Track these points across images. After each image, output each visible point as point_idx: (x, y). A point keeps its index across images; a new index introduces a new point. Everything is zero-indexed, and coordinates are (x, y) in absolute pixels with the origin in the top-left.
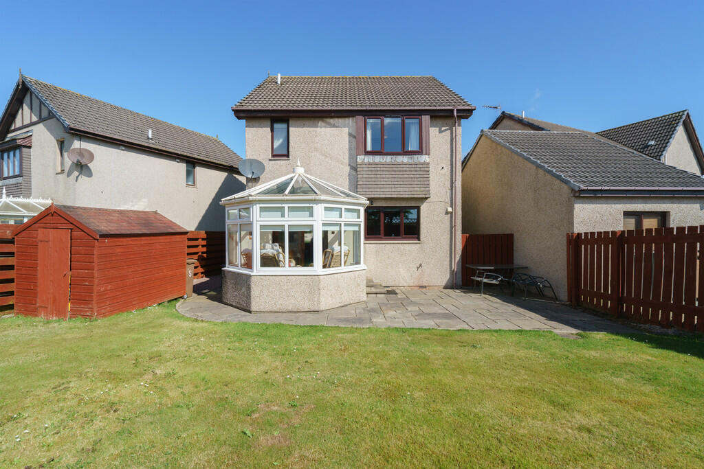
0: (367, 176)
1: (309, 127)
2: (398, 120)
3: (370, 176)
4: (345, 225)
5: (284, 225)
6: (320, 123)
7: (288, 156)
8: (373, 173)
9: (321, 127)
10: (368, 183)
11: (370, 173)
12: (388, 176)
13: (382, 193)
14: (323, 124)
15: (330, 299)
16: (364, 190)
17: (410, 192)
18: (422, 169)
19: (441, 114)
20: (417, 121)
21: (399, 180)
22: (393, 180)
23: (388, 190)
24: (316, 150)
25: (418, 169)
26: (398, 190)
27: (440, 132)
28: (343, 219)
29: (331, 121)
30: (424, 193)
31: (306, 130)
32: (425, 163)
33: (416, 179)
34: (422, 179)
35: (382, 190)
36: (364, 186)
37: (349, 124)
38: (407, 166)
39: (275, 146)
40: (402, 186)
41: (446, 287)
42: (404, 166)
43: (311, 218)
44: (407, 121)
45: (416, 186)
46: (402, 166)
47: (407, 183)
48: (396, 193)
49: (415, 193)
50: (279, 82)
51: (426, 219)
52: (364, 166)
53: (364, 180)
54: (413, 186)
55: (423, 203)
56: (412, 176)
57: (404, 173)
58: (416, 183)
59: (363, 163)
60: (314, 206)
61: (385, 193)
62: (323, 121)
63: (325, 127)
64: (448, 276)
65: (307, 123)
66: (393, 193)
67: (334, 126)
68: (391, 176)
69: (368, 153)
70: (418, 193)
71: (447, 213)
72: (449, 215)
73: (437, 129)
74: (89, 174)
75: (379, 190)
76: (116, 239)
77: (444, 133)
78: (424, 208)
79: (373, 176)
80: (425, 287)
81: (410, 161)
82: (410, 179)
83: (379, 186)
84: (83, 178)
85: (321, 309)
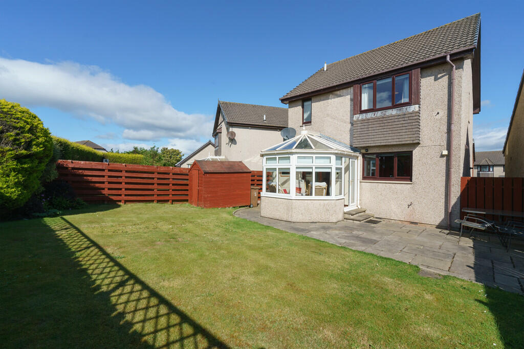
0: (361, 130)
1: (323, 100)
2: (390, 80)
3: (363, 130)
4: (316, 168)
5: (276, 168)
6: (331, 96)
7: (310, 122)
8: (366, 127)
9: (331, 99)
10: (361, 135)
11: (363, 127)
12: (377, 128)
13: (372, 142)
14: (333, 96)
15: (301, 215)
16: (358, 141)
17: (398, 140)
18: (411, 118)
19: (433, 63)
20: (407, 76)
21: (388, 130)
22: (383, 130)
23: (377, 139)
24: (328, 115)
25: (406, 119)
26: (387, 138)
27: (436, 79)
28: (314, 164)
29: (338, 92)
30: (412, 139)
31: (322, 103)
32: (413, 112)
33: (404, 128)
34: (410, 127)
35: (373, 139)
36: (359, 138)
37: (350, 92)
38: (396, 117)
39: (305, 117)
40: (391, 135)
41: (438, 227)
42: (393, 118)
43: (289, 164)
44: (397, 79)
45: (404, 134)
46: (391, 118)
47: (396, 132)
48: (385, 141)
49: (403, 140)
50: (325, 70)
51: (418, 162)
52: (359, 122)
53: (359, 133)
54: (401, 134)
55: (415, 148)
56: (401, 125)
57: (393, 123)
58: (404, 131)
59: (358, 120)
60: (291, 156)
61: (375, 142)
62: (333, 94)
63: (334, 98)
64: (442, 216)
65: (322, 98)
66: (382, 141)
67: (340, 96)
68: (381, 128)
69: (362, 112)
70: (406, 139)
71: (442, 156)
72: (445, 158)
73: (433, 78)
74: (235, 143)
75: (370, 140)
76: (212, 175)
77: (440, 80)
78: (416, 153)
79: (365, 130)
80: (416, 223)
81: (399, 113)
82: (398, 129)
83: (370, 137)
84: (233, 145)
85: (293, 221)
